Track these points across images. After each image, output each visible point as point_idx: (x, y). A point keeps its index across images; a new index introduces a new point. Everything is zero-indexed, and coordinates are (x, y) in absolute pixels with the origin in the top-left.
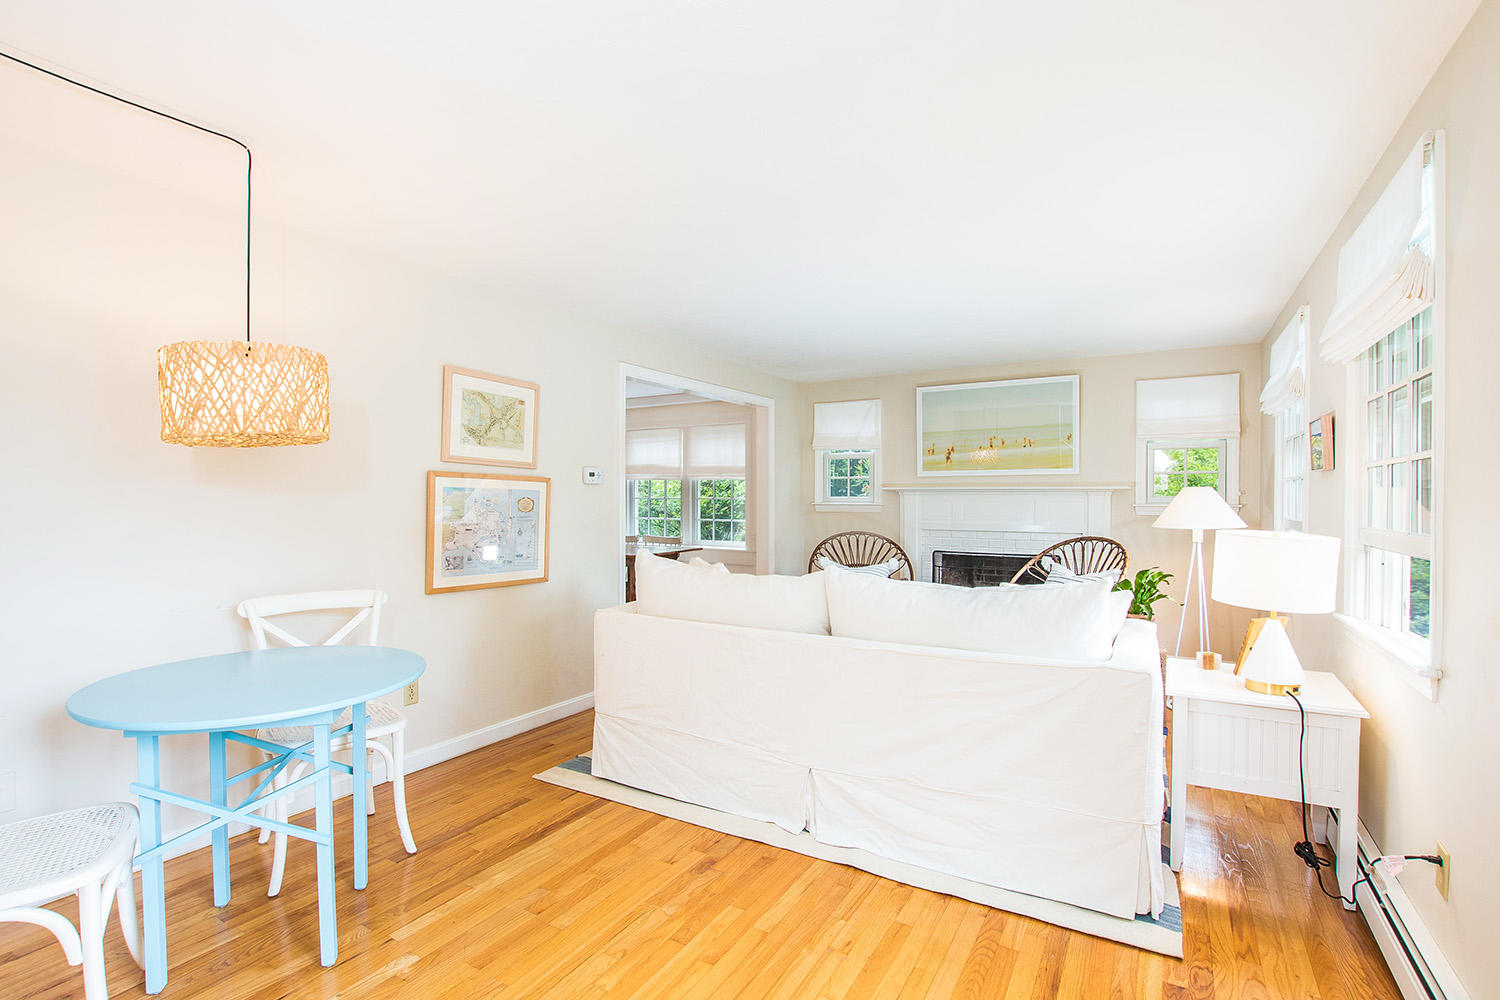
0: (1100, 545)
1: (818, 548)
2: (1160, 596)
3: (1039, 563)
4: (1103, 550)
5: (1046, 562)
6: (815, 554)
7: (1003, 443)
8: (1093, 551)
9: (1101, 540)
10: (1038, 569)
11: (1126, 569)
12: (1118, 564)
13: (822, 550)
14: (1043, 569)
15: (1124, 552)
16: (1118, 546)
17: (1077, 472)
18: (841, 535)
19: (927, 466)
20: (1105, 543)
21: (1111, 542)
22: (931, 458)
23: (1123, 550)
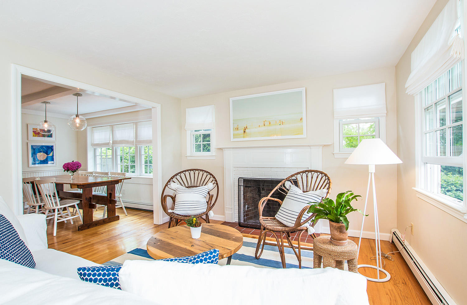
0: (315, 175)
1: (172, 178)
2: (352, 210)
3: (284, 184)
4: (317, 177)
5: (288, 184)
6: (169, 181)
7: (270, 123)
8: (312, 178)
9: (316, 171)
10: (283, 188)
11: (330, 189)
12: (325, 186)
13: (174, 179)
14: (286, 188)
15: (328, 179)
16: (326, 175)
17: (305, 137)
18: (185, 171)
19: (235, 136)
20: (319, 173)
21: (322, 173)
22: (237, 132)
23: (328, 178)
